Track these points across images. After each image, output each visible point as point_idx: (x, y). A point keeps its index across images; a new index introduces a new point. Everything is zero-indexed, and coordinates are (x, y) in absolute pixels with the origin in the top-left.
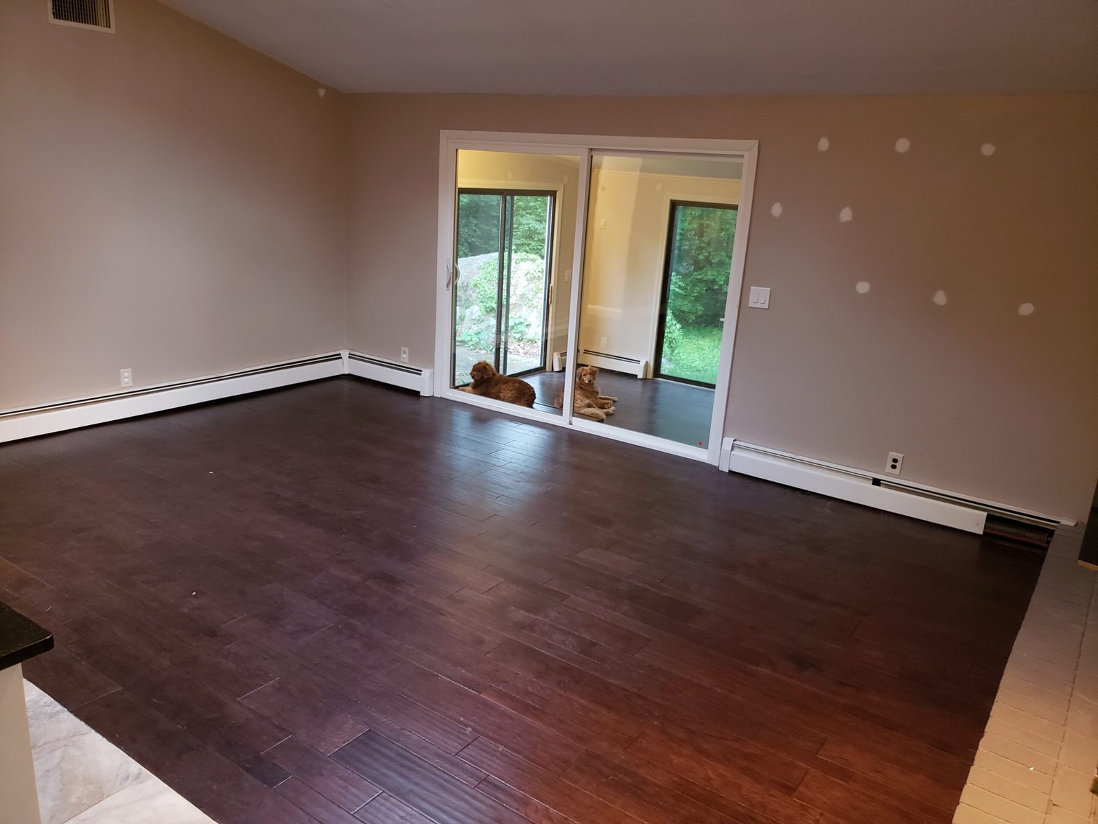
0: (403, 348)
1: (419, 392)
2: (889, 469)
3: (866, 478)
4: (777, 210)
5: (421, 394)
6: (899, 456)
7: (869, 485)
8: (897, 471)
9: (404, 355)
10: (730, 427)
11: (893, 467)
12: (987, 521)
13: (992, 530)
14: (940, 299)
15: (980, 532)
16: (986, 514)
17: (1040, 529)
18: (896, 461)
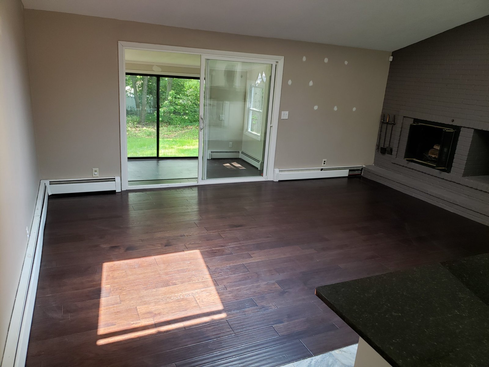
0: (94, 169)
1: (115, 191)
2: (323, 165)
3: (318, 169)
4: (290, 82)
5: (116, 192)
6: (325, 160)
7: (320, 171)
8: (325, 165)
9: (96, 173)
10: (276, 165)
11: (324, 164)
12: (349, 172)
13: (351, 174)
14: (336, 109)
15: (347, 176)
16: (348, 170)
17: (359, 170)
18: (325, 161)
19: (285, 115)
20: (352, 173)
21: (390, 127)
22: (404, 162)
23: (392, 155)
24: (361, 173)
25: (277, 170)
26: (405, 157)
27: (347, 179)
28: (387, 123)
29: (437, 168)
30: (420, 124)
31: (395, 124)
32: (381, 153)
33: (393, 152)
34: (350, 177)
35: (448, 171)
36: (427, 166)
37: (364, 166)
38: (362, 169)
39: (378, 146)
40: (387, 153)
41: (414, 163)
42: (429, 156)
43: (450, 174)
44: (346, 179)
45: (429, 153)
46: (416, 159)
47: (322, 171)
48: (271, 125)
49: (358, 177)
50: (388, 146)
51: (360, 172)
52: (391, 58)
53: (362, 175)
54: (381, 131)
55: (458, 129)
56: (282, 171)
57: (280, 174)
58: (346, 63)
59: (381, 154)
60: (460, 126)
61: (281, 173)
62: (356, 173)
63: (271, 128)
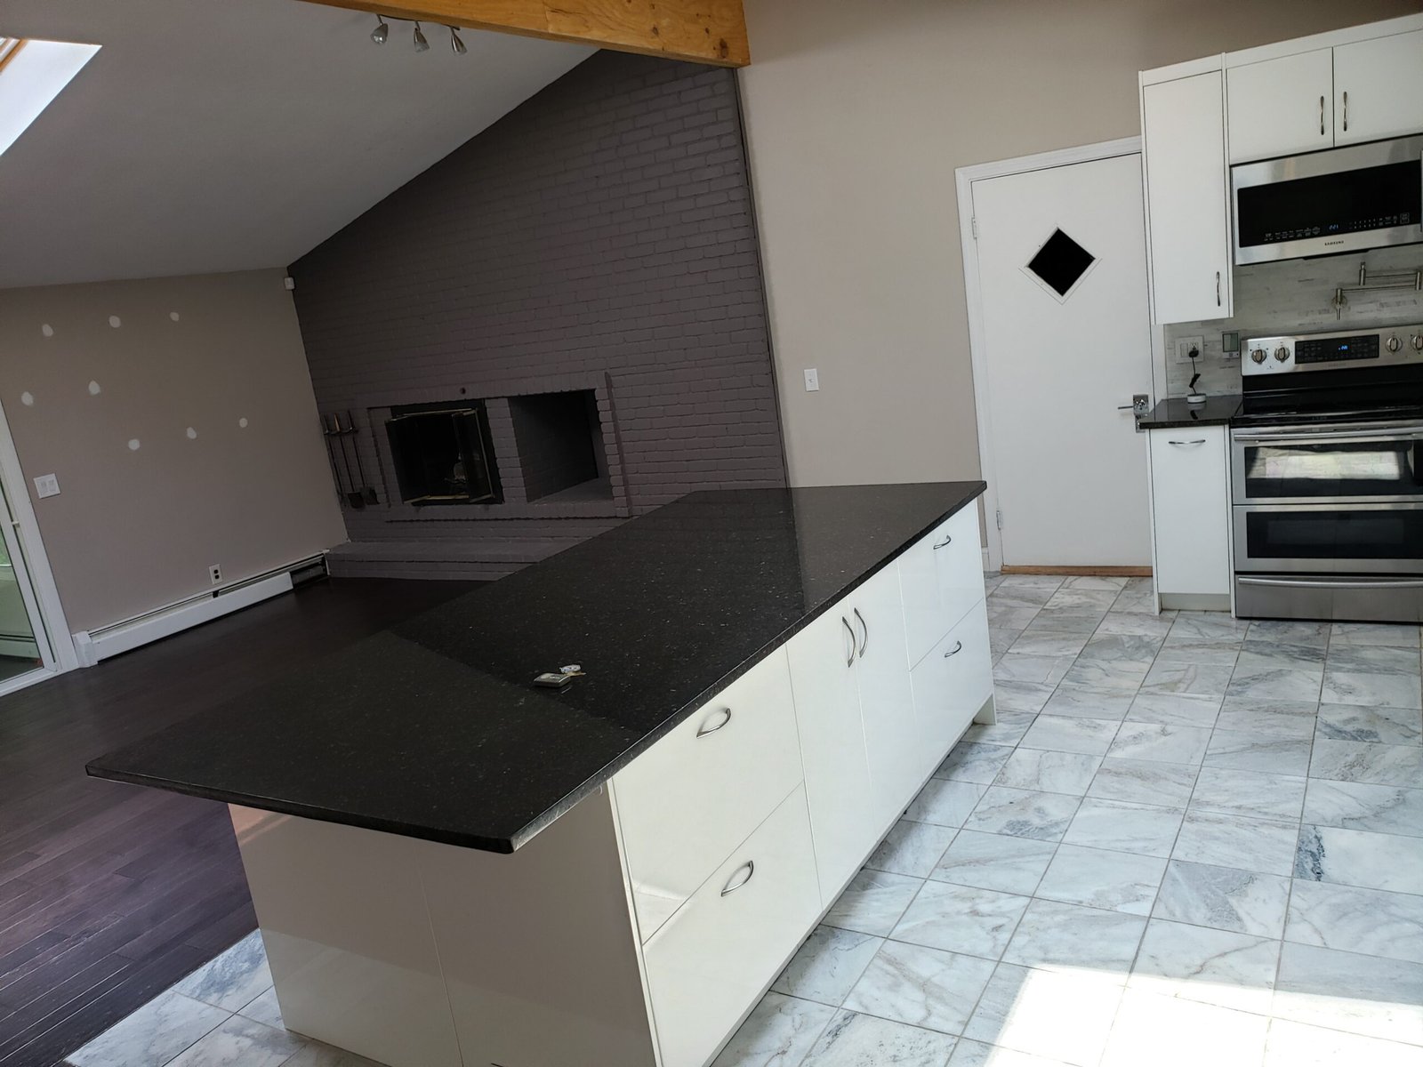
2: (214, 581)
3: (205, 596)
4: (28, 399)
6: (217, 567)
7: (212, 599)
8: (220, 580)
10: (73, 624)
11: (217, 577)
12: (292, 577)
13: (298, 581)
14: (191, 434)
15: (292, 587)
16: (288, 573)
17: (317, 564)
18: (216, 572)
19: (48, 485)
20: (300, 578)
21: (348, 441)
22: (407, 509)
23: (378, 503)
24: (325, 570)
25: (83, 637)
26: (405, 499)
27: (293, 595)
28: (340, 434)
29: (474, 500)
30: (406, 416)
31: (357, 432)
32: (353, 507)
33: (378, 496)
34: (298, 588)
35: (499, 499)
36: (457, 504)
37: (325, 551)
38: (323, 559)
39: (340, 493)
40: (368, 504)
41: (429, 507)
42: (457, 480)
43: (506, 504)
44: (292, 597)
45: (455, 473)
46: (431, 496)
47: (220, 598)
48: (15, 522)
49: (321, 580)
50: (362, 486)
51: (320, 568)
52: (290, 283)
53: (329, 574)
54: (332, 456)
55: (479, 404)
56: (98, 633)
57: (94, 642)
58: (175, 316)
59: (354, 510)
60: (481, 399)
61: (96, 640)
62: (312, 573)
63: (18, 529)
